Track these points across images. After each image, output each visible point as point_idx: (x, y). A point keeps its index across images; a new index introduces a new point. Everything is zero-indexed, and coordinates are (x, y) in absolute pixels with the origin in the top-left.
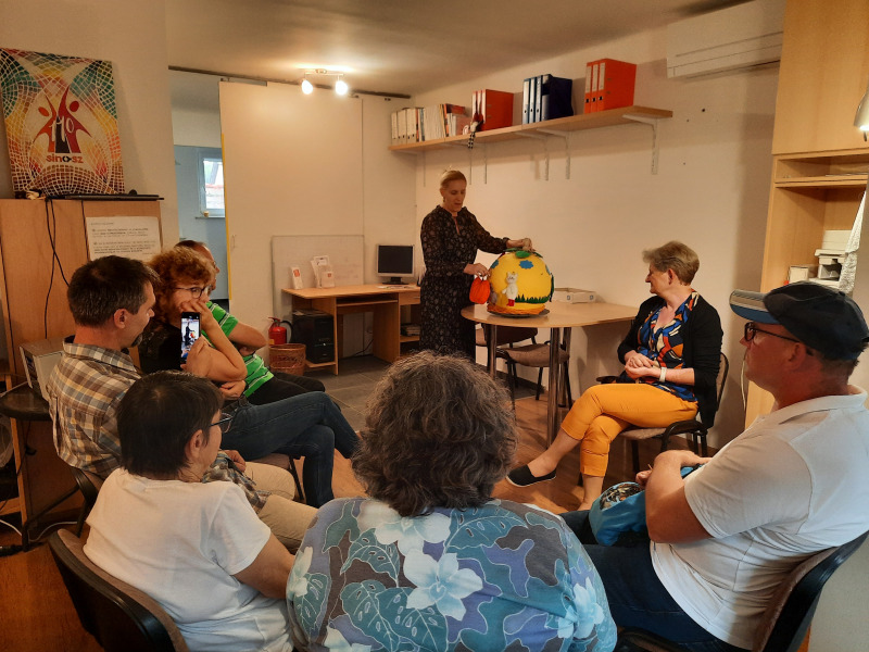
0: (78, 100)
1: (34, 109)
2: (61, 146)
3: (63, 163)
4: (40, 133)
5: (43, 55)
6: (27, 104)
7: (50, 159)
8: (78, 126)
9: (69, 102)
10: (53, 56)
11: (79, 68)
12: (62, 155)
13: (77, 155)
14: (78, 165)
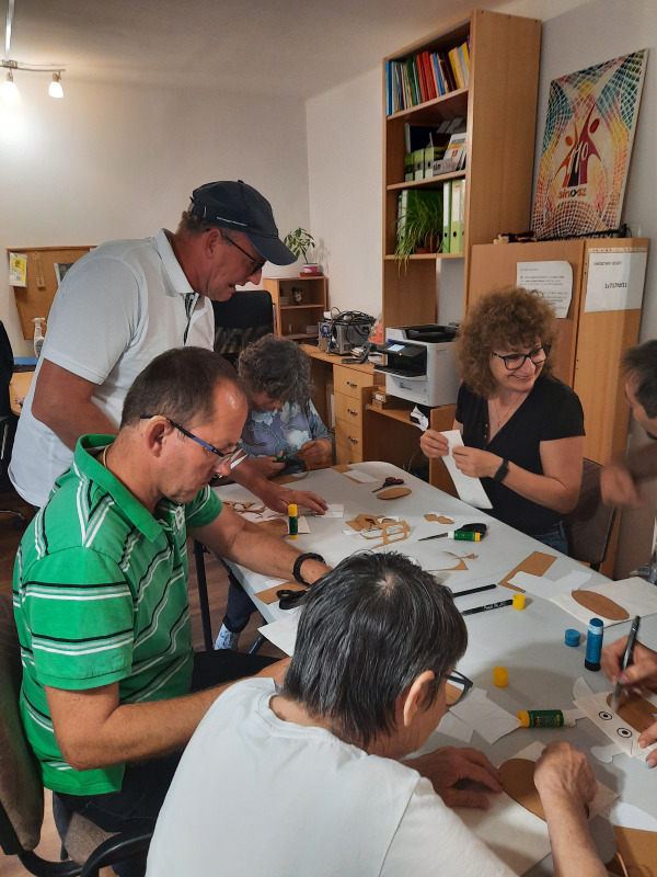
0: (600, 117)
1: (562, 140)
2: (573, 180)
3: (571, 199)
4: (562, 166)
5: (583, 72)
6: (559, 137)
7: (562, 195)
8: (592, 150)
9: (591, 122)
10: (591, 69)
11: (610, 73)
12: (572, 188)
13: (584, 186)
14: (582, 199)
